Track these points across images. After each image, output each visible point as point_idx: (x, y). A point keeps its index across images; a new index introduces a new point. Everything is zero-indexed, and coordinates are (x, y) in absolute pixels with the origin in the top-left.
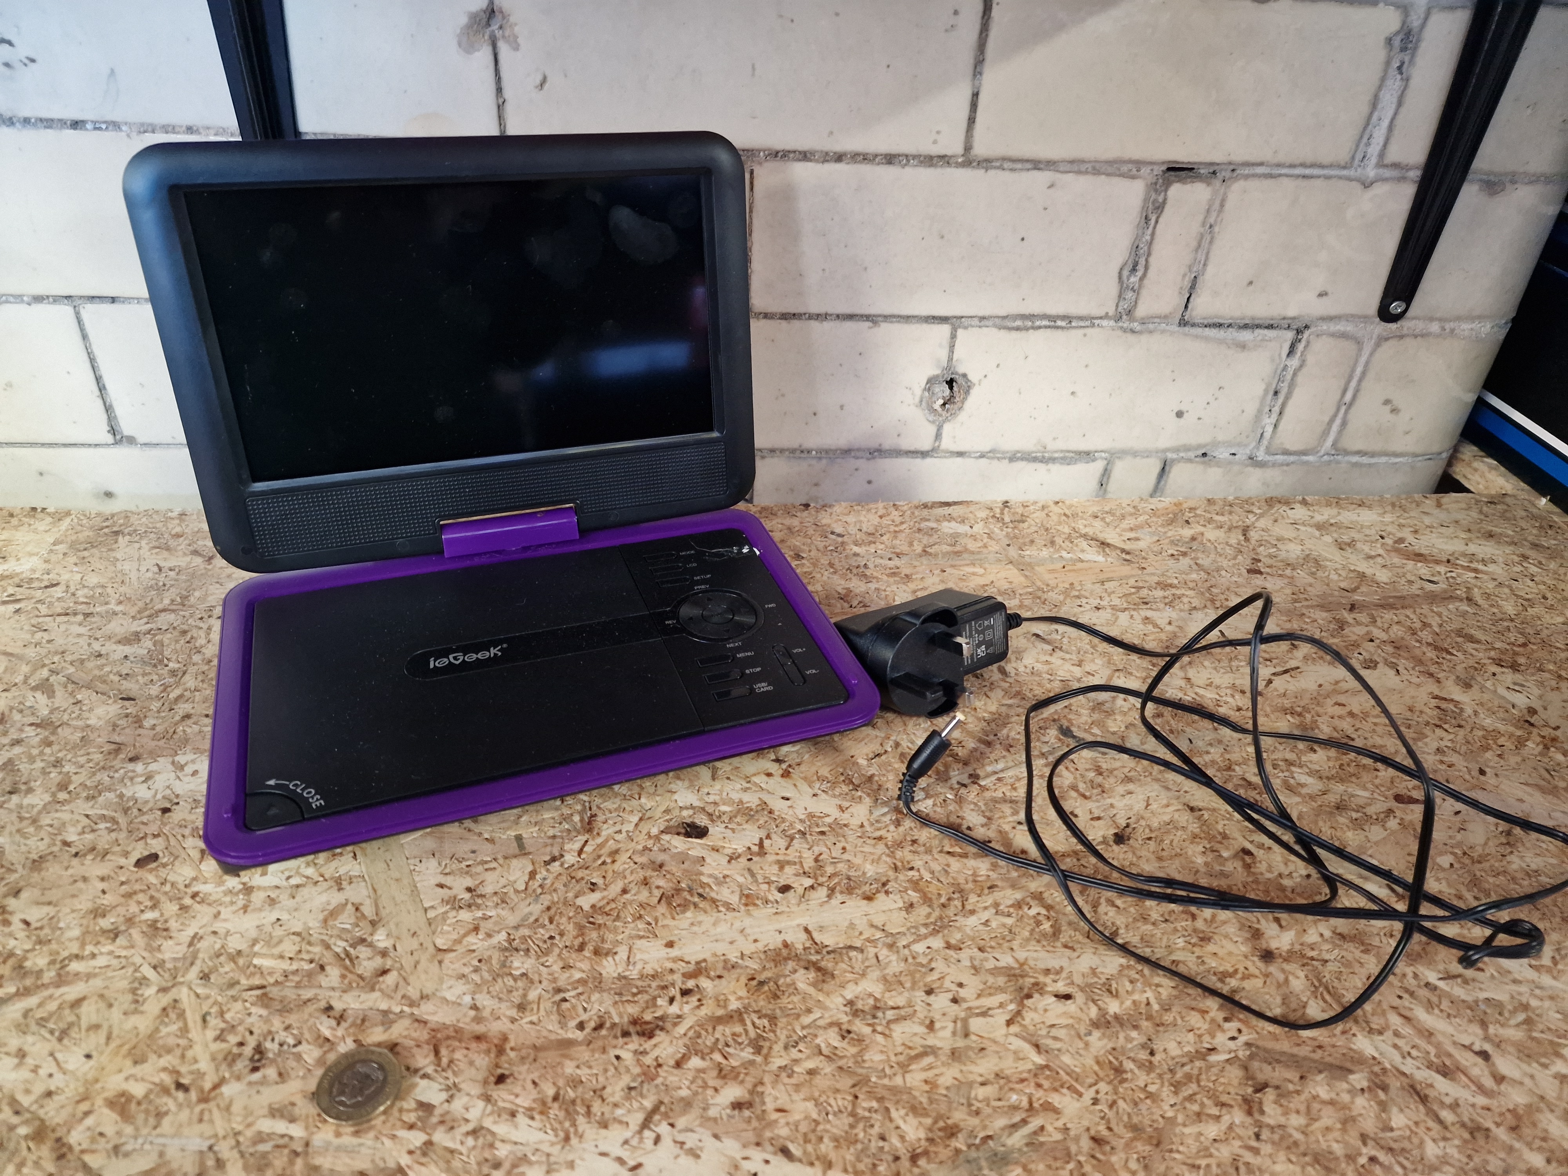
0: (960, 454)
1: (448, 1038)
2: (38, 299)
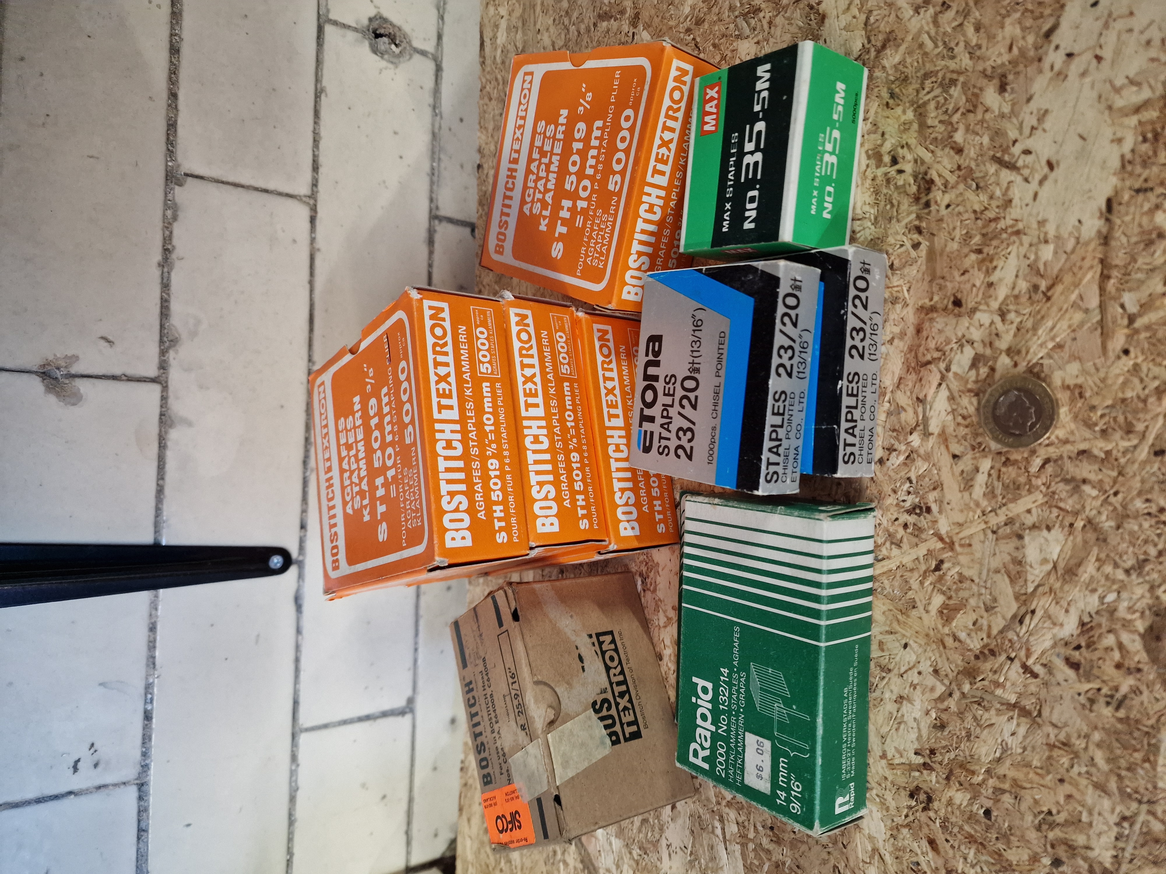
0: (440, 37)
1: (916, 357)
2: (294, 758)
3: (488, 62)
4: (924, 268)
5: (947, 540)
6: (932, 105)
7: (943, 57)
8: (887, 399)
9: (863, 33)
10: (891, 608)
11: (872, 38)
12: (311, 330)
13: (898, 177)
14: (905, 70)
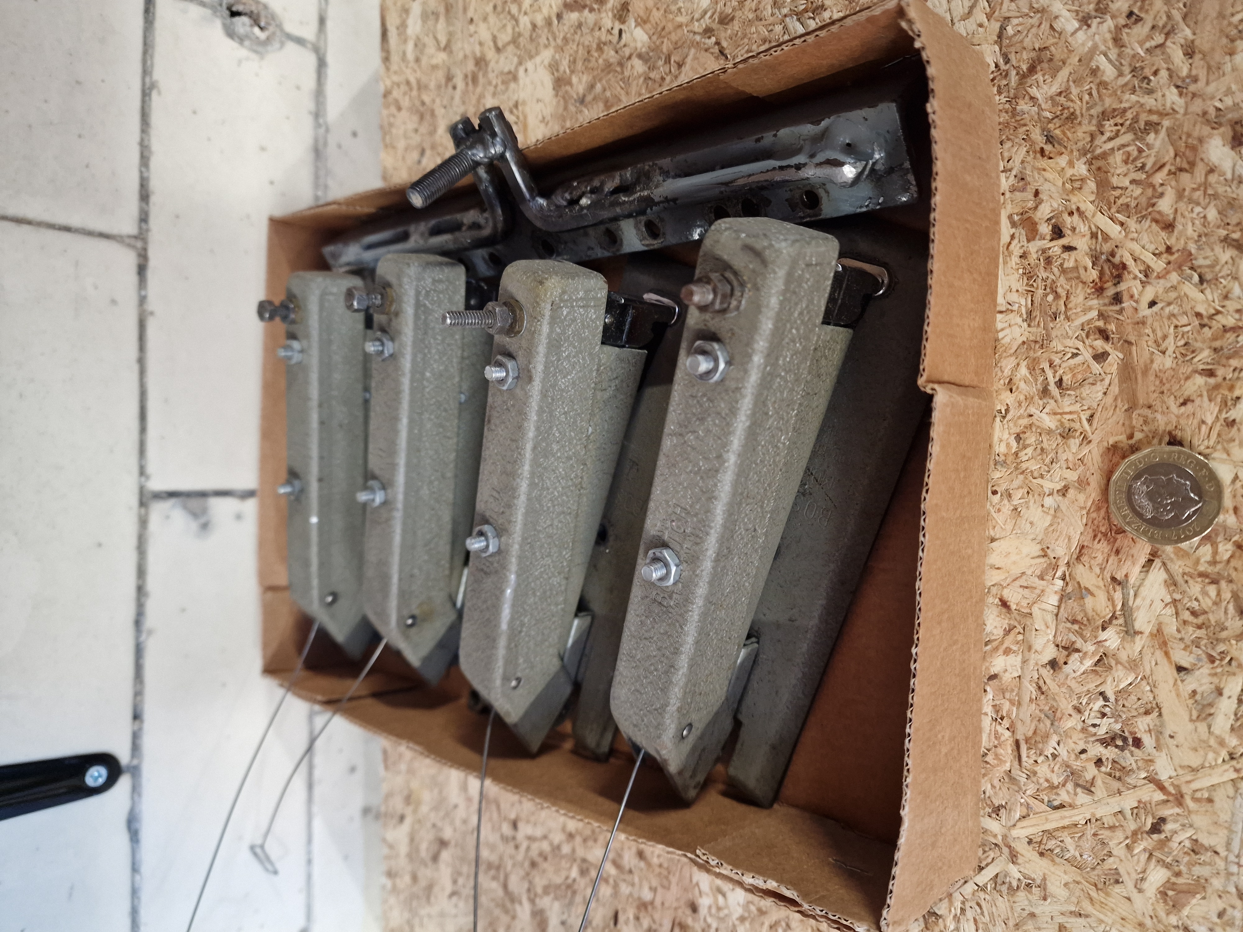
0: (322, 21)
3: (395, 58)
4: (1115, 389)
5: (1172, 790)
6: (1119, 157)
7: (1133, 91)
8: (1059, 573)
9: (997, 48)
10: (1079, 879)
11: (1012, 57)
12: (143, 430)
13: (1065, 255)
14: (1070, 104)
